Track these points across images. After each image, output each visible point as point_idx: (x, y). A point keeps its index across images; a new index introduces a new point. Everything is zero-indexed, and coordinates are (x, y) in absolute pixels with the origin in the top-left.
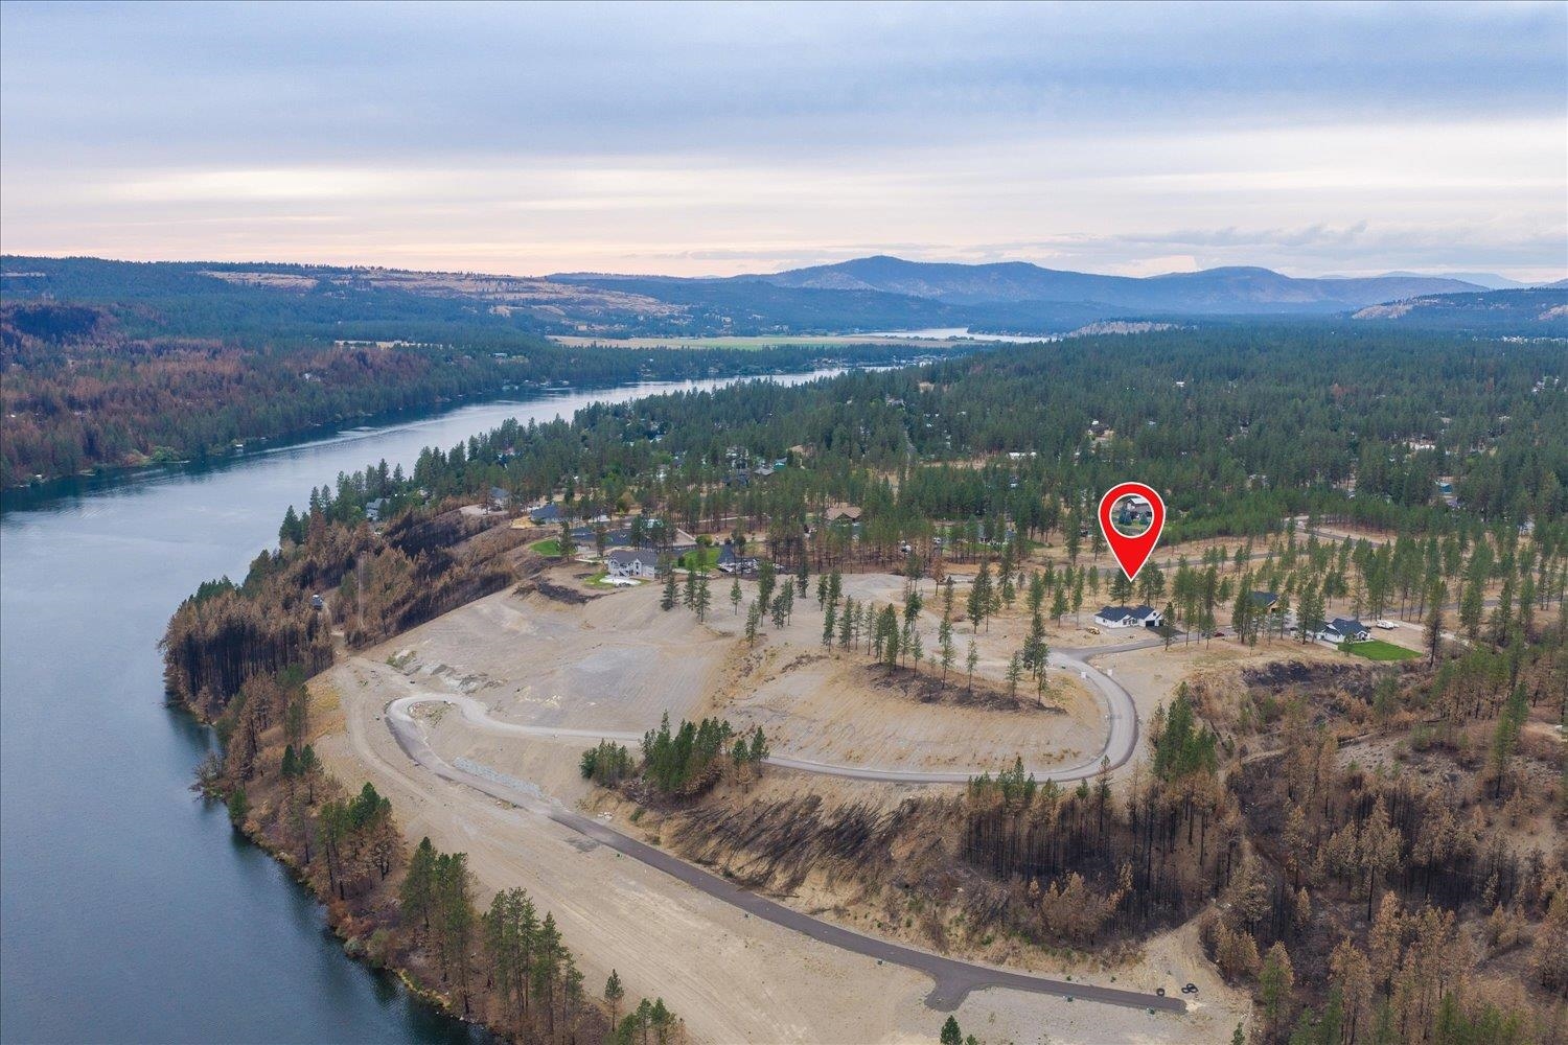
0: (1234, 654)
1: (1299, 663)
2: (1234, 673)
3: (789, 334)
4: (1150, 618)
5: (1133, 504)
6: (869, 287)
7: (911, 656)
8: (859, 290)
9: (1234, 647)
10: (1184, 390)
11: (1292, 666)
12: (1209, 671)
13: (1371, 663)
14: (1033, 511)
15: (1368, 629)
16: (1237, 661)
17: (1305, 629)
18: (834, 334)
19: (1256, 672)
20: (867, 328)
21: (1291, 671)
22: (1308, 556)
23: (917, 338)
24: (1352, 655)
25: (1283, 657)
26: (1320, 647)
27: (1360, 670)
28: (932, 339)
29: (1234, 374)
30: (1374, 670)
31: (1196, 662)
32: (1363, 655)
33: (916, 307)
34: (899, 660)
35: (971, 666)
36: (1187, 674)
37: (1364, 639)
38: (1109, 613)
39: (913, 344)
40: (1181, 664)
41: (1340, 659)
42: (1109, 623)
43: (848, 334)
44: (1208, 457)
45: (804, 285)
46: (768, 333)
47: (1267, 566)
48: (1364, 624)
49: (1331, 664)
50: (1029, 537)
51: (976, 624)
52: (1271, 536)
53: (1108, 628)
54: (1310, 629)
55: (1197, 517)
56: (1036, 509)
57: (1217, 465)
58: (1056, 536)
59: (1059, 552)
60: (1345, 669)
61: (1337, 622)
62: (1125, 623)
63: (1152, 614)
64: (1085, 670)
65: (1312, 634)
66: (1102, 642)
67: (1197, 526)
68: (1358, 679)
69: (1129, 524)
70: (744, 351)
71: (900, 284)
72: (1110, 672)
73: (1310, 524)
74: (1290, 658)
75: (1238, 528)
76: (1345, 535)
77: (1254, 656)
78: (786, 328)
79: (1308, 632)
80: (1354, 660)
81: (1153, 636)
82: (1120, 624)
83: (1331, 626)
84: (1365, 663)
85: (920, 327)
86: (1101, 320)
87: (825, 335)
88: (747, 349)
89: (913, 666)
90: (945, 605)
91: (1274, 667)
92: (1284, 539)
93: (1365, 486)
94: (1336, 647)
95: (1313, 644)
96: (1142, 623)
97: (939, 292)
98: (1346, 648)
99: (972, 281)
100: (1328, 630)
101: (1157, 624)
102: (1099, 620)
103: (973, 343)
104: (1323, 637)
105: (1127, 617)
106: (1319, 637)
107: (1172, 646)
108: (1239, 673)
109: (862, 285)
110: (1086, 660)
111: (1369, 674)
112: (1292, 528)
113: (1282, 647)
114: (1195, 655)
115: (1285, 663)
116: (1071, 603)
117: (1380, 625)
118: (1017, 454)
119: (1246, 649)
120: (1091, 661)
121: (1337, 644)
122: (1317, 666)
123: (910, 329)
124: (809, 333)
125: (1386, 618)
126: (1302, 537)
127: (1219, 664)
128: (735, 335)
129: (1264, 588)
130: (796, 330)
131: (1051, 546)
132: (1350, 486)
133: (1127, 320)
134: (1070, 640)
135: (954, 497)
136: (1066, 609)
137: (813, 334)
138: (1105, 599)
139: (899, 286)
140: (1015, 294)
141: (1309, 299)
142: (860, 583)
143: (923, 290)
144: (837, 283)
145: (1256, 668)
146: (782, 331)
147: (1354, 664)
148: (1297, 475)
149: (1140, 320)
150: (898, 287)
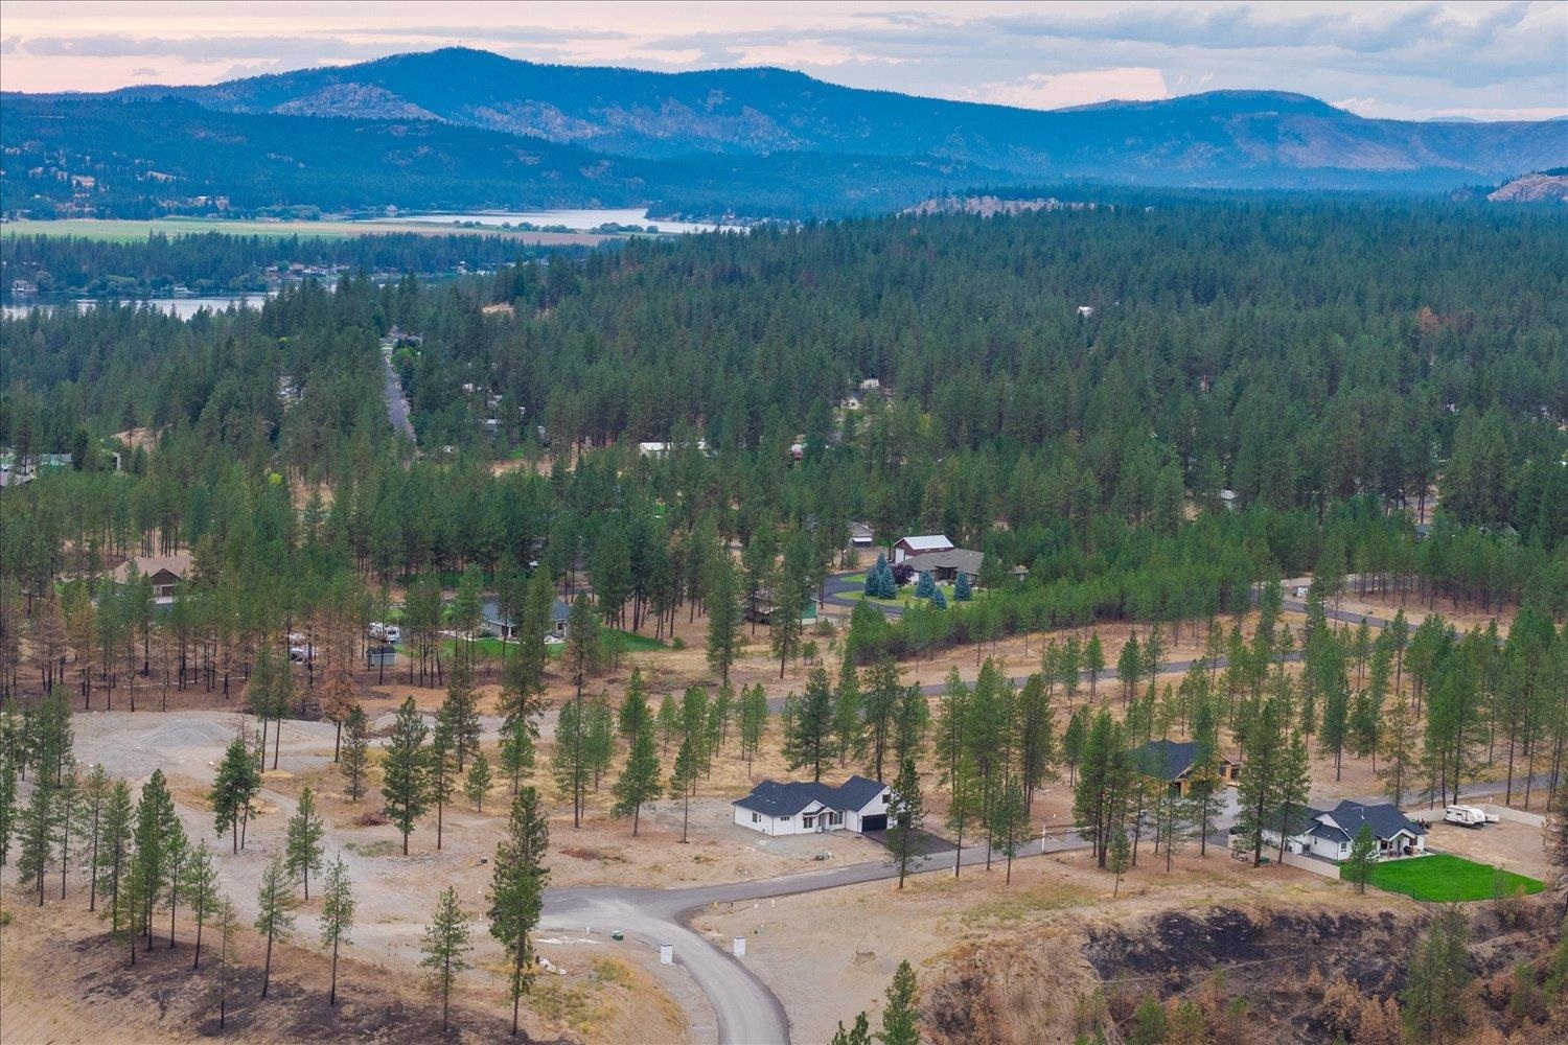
0: (1074, 893)
1: (1236, 914)
2: (1064, 942)
3: (228, 216)
4: (876, 807)
5: (909, 551)
6: (428, 115)
7: (186, 912)
8: (401, 121)
9: (1077, 877)
10: (1090, 320)
11: (1218, 921)
12: (1000, 937)
13: (1420, 909)
14: (636, 557)
15: (1422, 827)
16: (1076, 911)
17: (1260, 825)
18: (335, 216)
19: (1123, 940)
20: (415, 204)
21: (1214, 934)
22: (1302, 665)
23: (526, 227)
24: (1371, 891)
25: (1195, 899)
26: (1301, 872)
27: (1390, 928)
28: (562, 230)
29: (1205, 292)
30: (1425, 924)
31: (971, 918)
32: (1398, 889)
33: (531, 160)
34: (160, 925)
35: (335, 931)
36: (942, 947)
37: (1408, 851)
38: (771, 799)
39: (507, 236)
40: (931, 923)
41: (1341, 900)
42: (767, 823)
43: (370, 217)
44: (1102, 442)
45: (280, 109)
46: (179, 212)
47: (1195, 686)
48: (1413, 816)
49: (1316, 914)
50: (629, 627)
51: (406, 828)
52: (1225, 622)
53: (762, 834)
54: (1270, 828)
55: (1054, 575)
56: (646, 551)
57: (1117, 459)
58: (691, 622)
59: (693, 662)
60: (1351, 925)
61: (1345, 811)
62: (808, 822)
63: (879, 798)
64: (672, 941)
65: (1277, 839)
66: (740, 870)
67: (1051, 597)
68: (1384, 949)
69: (891, 596)
70: (102, 244)
71: (499, 111)
72: (739, 948)
73: (1317, 590)
74: (1216, 900)
75: (1144, 597)
76: (1390, 614)
77: (1125, 898)
78: (222, 202)
79: (1266, 835)
80: (1375, 902)
81: (876, 854)
82: (795, 824)
83: (1327, 821)
84: (1404, 910)
85: (540, 205)
86: (945, 194)
87: (315, 218)
88: (109, 241)
89: (192, 939)
90: (347, 782)
91: (1173, 926)
92: (1251, 623)
93: (1460, 508)
94: (1334, 872)
95: (1282, 868)
96: (853, 821)
97: (590, 131)
98: (1358, 872)
99: (665, 109)
100: (1320, 830)
101: (891, 823)
102: (743, 817)
103: (653, 237)
104: (1306, 848)
105: (814, 807)
106: (1297, 849)
107: (912, 878)
108: (1078, 941)
109: (412, 111)
110: (684, 919)
111: (1411, 935)
112: (1272, 603)
113: (1196, 874)
114: (971, 899)
115: (1200, 915)
116: (667, 772)
117: (1453, 817)
118: (658, 446)
119: (1104, 882)
120: (698, 921)
121: (1335, 863)
122: (1282, 920)
123: (515, 208)
124: (276, 215)
125: (1471, 801)
126: (1294, 620)
127: (1031, 919)
128: (101, 216)
129: (1181, 733)
130: (247, 208)
131: (679, 646)
132: (1425, 512)
133: (1003, 194)
134: (656, 868)
135: (452, 529)
136: (657, 790)
137: (286, 216)
138: (773, 764)
139: (498, 117)
140: (762, 134)
141: (1401, 164)
142: (147, 735)
143: (556, 125)
144: (355, 103)
145: (1125, 929)
146: (214, 209)
147: (1374, 913)
148: (1302, 483)
149: (1033, 194)
150: (494, 118)
